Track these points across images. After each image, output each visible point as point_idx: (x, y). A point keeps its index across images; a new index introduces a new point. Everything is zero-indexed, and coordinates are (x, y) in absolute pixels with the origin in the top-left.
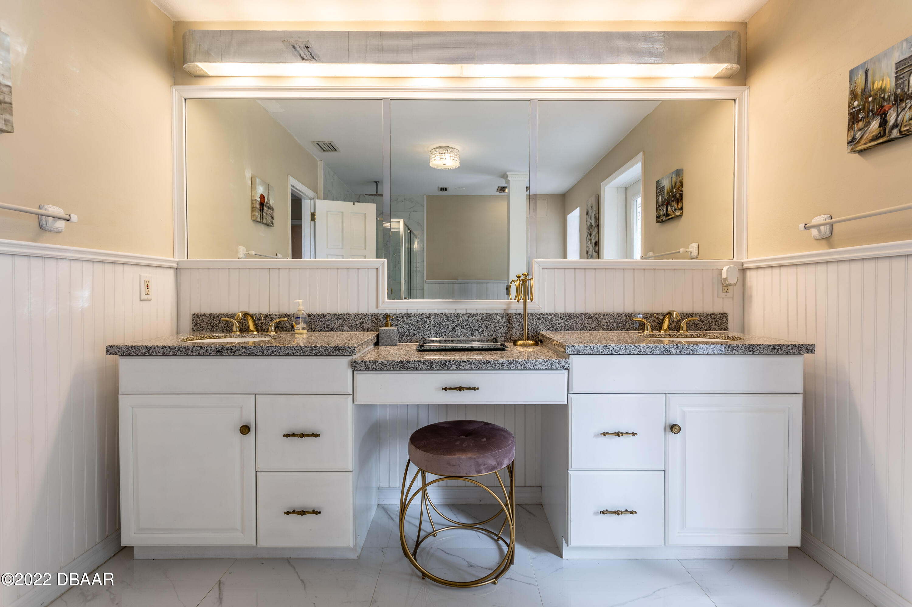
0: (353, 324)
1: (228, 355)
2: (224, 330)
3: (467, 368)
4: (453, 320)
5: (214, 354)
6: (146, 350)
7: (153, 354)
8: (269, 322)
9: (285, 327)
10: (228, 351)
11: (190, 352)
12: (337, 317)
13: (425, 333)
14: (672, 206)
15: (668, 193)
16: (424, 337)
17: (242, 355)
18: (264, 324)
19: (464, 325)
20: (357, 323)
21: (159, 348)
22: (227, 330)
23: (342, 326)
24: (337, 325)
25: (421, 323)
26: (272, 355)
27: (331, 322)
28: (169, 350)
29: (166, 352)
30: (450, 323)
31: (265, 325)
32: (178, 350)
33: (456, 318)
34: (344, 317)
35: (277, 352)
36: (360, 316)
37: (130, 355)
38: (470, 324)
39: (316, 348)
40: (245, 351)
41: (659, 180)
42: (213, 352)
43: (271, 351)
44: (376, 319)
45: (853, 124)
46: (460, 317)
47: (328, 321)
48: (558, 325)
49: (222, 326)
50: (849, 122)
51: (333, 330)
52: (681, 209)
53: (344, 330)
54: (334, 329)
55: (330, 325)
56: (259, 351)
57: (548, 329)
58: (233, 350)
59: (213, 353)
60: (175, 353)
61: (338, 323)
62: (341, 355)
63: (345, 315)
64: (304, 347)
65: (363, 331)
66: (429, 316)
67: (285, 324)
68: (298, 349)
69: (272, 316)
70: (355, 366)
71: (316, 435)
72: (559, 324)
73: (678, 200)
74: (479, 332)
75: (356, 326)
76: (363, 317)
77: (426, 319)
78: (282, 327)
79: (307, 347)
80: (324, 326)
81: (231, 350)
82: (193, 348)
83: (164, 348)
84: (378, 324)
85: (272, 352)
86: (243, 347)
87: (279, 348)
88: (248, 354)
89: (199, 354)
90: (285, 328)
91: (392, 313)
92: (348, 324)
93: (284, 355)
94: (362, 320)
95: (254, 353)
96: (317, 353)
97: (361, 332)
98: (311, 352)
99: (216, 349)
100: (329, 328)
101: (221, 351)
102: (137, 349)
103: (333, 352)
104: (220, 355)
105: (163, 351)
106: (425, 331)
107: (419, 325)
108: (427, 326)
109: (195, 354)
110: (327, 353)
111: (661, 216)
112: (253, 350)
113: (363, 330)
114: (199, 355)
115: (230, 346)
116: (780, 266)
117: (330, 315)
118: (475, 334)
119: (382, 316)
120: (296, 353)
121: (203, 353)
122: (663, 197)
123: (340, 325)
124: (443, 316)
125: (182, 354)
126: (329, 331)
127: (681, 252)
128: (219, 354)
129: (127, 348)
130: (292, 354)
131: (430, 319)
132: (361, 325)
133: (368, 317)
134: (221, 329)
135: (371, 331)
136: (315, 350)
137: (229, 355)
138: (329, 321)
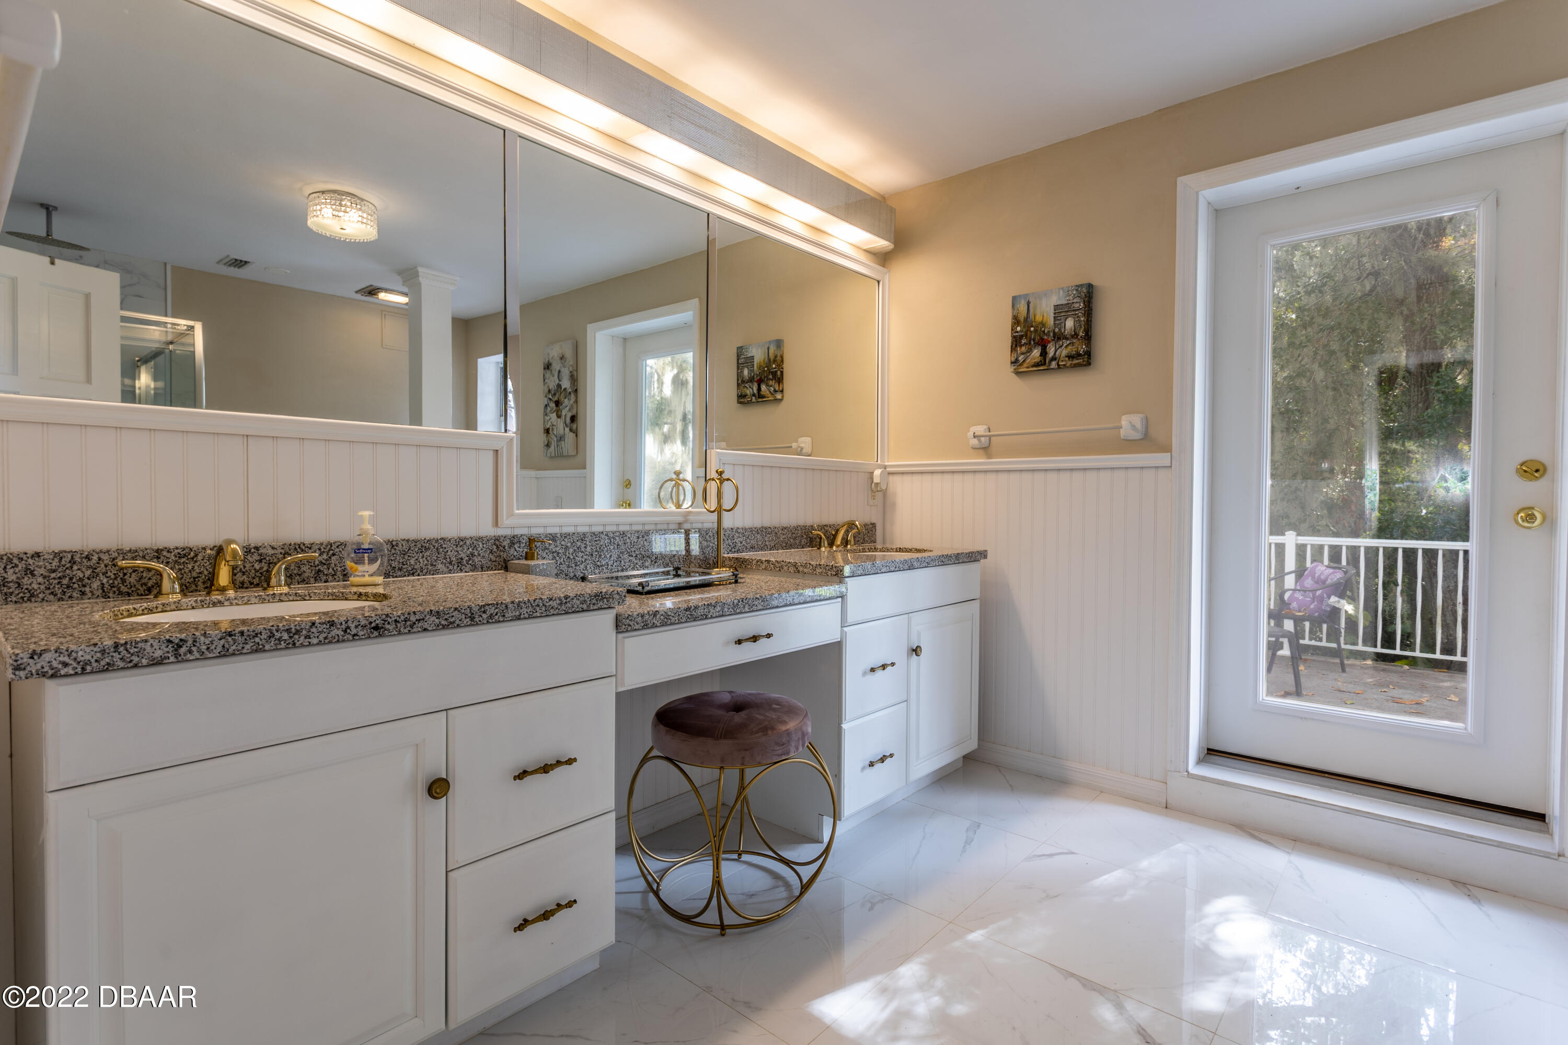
0: (454, 559)
1: (396, 633)
2: (111, 595)
3: (760, 607)
4: (618, 542)
5: (364, 635)
6: (167, 649)
7: (192, 658)
8: (253, 566)
9: (300, 575)
10: (399, 625)
11: (302, 638)
12: (422, 546)
13: (578, 568)
14: (767, 385)
15: (760, 367)
16: (576, 574)
17: (428, 630)
18: (241, 569)
19: (633, 550)
20: (463, 555)
21: (210, 639)
22: (121, 593)
23: (432, 565)
24: (422, 562)
25: (571, 550)
26: (490, 623)
27: (409, 556)
28: (240, 639)
29: (234, 647)
30: (614, 548)
31: (243, 572)
32: (270, 637)
33: (622, 540)
34: (436, 544)
35: (499, 614)
36: (468, 542)
37: (108, 668)
38: (640, 548)
39: (568, 600)
40: (436, 620)
41: (742, 347)
42: (362, 630)
43: (489, 615)
44: (497, 546)
45: (1016, 346)
46: (627, 538)
47: (402, 556)
48: (739, 545)
49: (103, 584)
50: (1012, 343)
51: (413, 574)
52: (782, 391)
53: (437, 572)
54: (415, 571)
55: (407, 564)
56: (466, 618)
57: (730, 551)
58: (410, 621)
59: (361, 633)
60: (261, 647)
61: (424, 559)
62: (605, 608)
63: (437, 541)
64: (548, 600)
65: (473, 571)
66: (583, 537)
67: (299, 567)
68: (538, 605)
69: (261, 551)
70: (622, 625)
71: (570, 761)
72: (741, 543)
73: (779, 379)
74: (652, 561)
75: (460, 562)
76: (473, 543)
77: (579, 544)
78: (291, 575)
79: (554, 599)
80: (393, 565)
81: (406, 621)
82: (311, 627)
83: (228, 638)
84: (500, 556)
85: (491, 616)
86: (431, 613)
87: (504, 606)
88: (443, 625)
89: (326, 641)
90: (298, 577)
91: (524, 535)
92: (445, 558)
93: (511, 620)
94: (470, 550)
95: (454, 622)
96: (569, 608)
97: (471, 573)
98: (559, 607)
99: (371, 623)
100: (405, 570)
101: (382, 628)
102: (136, 650)
103: (594, 604)
104: (380, 636)
105: (223, 646)
106: (579, 563)
107: (569, 553)
108: (581, 554)
109: (315, 641)
110: (585, 607)
111: (747, 395)
112: (453, 616)
113: (474, 568)
114: (325, 643)
115: (403, 614)
116: (943, 472)
117: (406, 543)
118: (647, 564)
119: (508, 541)
120: (533, 612)
121: (337, 637)
122: (751, 371)
123: (428, 561)
124: (603, 536)
125: (279, 647)
126: (405, 576)
127: (793, 447)
128: (376, 633)
129: (99, 650)
130: (526, 616)
131: (585, 542)
132: (470, 559)
133: (483, 544)
134: (101, 591)
135: (488, 571)
136: (566, 602)
137: (400, 633)
138: (404, 555)
